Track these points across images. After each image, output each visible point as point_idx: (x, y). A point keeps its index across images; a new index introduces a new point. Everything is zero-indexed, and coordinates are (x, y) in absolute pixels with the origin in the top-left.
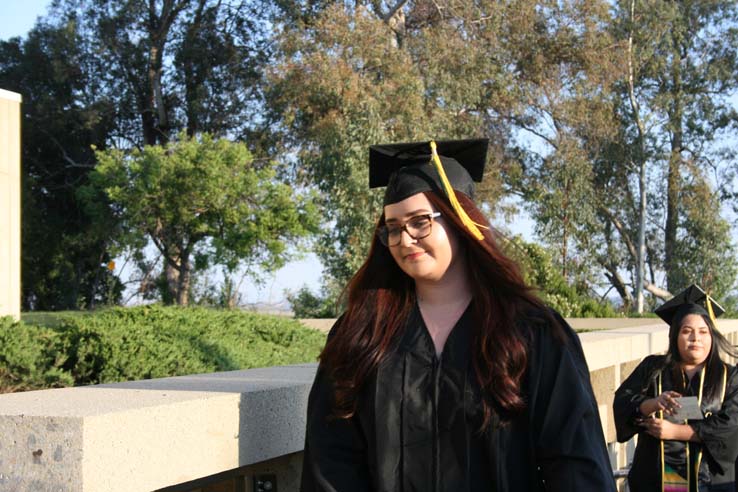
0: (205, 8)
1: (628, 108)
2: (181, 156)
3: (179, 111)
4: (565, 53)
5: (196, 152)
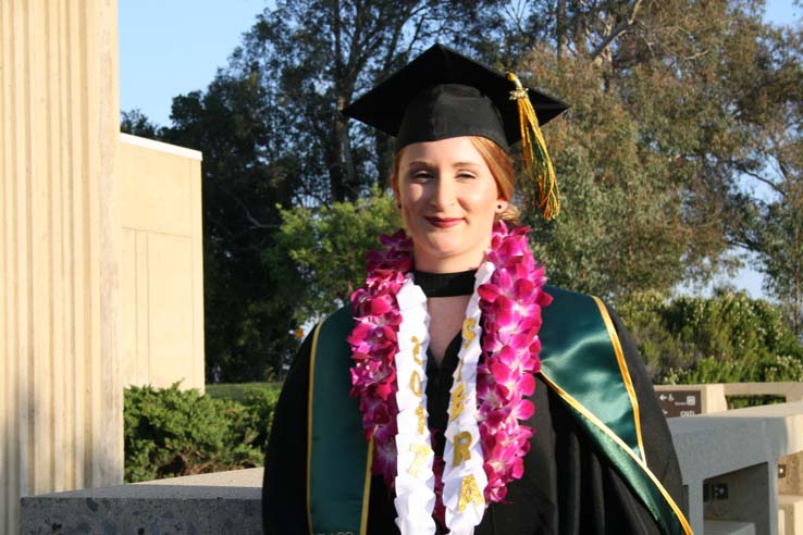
0: (395, 53)
2: (375, 214)
3: (368, 164)
4: (791, 90)
5: (388, 208)
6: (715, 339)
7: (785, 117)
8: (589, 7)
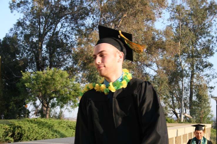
0: (55, 32)
1: (178, 62)
2: (47, 75)
3: (47, 61)
4: (160, 46)
5: (52, 73)
7: (158, 53)
8: (108, 21)
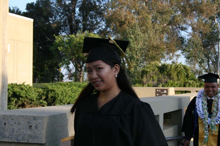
3: (80, 24)
6: (173, 75)
